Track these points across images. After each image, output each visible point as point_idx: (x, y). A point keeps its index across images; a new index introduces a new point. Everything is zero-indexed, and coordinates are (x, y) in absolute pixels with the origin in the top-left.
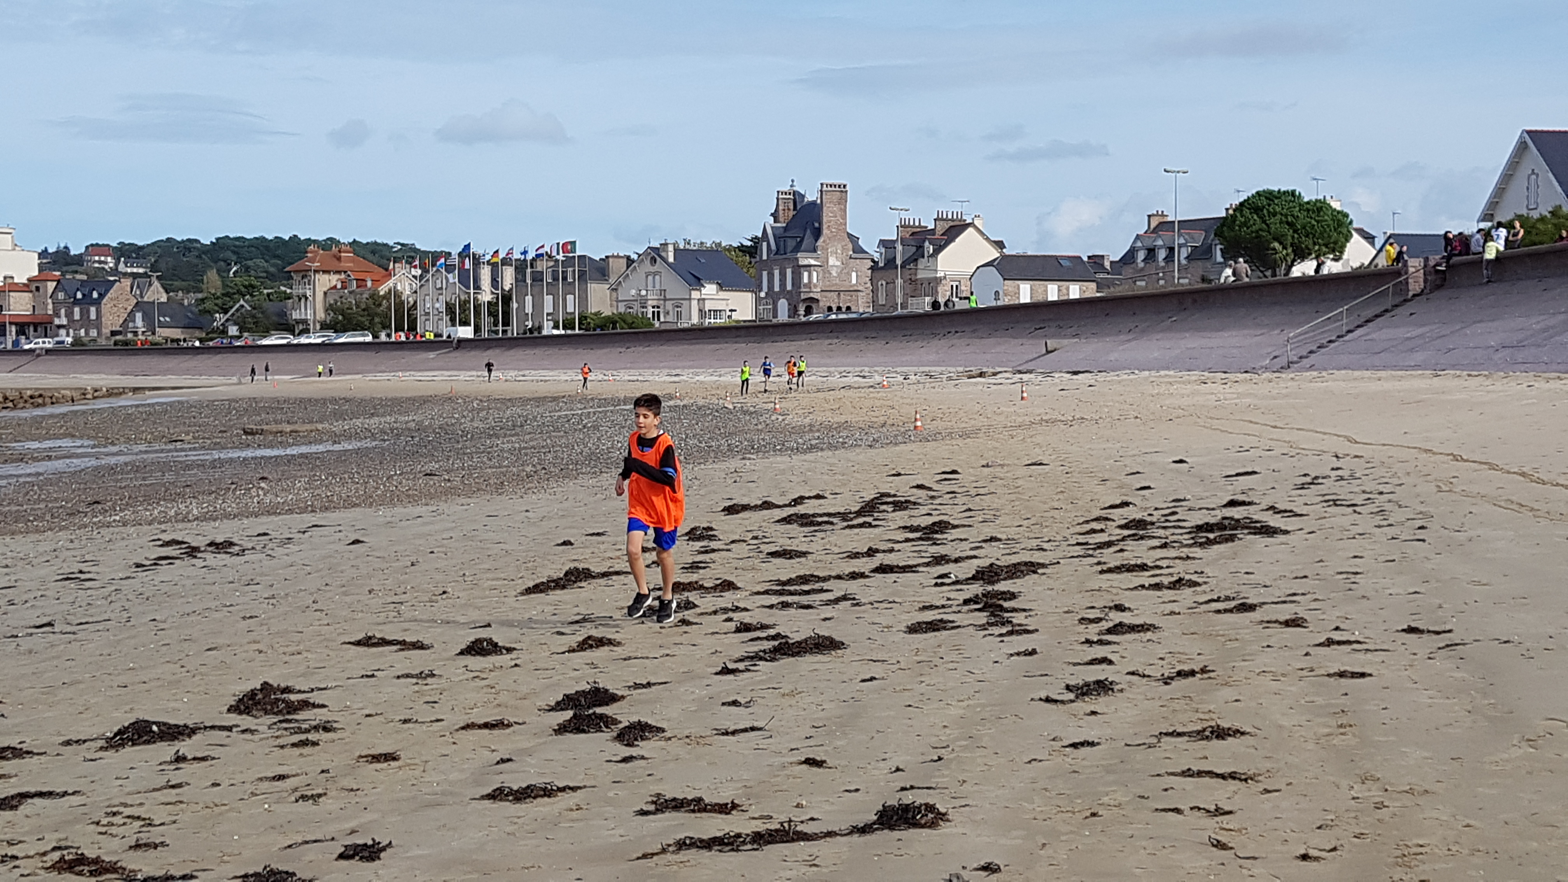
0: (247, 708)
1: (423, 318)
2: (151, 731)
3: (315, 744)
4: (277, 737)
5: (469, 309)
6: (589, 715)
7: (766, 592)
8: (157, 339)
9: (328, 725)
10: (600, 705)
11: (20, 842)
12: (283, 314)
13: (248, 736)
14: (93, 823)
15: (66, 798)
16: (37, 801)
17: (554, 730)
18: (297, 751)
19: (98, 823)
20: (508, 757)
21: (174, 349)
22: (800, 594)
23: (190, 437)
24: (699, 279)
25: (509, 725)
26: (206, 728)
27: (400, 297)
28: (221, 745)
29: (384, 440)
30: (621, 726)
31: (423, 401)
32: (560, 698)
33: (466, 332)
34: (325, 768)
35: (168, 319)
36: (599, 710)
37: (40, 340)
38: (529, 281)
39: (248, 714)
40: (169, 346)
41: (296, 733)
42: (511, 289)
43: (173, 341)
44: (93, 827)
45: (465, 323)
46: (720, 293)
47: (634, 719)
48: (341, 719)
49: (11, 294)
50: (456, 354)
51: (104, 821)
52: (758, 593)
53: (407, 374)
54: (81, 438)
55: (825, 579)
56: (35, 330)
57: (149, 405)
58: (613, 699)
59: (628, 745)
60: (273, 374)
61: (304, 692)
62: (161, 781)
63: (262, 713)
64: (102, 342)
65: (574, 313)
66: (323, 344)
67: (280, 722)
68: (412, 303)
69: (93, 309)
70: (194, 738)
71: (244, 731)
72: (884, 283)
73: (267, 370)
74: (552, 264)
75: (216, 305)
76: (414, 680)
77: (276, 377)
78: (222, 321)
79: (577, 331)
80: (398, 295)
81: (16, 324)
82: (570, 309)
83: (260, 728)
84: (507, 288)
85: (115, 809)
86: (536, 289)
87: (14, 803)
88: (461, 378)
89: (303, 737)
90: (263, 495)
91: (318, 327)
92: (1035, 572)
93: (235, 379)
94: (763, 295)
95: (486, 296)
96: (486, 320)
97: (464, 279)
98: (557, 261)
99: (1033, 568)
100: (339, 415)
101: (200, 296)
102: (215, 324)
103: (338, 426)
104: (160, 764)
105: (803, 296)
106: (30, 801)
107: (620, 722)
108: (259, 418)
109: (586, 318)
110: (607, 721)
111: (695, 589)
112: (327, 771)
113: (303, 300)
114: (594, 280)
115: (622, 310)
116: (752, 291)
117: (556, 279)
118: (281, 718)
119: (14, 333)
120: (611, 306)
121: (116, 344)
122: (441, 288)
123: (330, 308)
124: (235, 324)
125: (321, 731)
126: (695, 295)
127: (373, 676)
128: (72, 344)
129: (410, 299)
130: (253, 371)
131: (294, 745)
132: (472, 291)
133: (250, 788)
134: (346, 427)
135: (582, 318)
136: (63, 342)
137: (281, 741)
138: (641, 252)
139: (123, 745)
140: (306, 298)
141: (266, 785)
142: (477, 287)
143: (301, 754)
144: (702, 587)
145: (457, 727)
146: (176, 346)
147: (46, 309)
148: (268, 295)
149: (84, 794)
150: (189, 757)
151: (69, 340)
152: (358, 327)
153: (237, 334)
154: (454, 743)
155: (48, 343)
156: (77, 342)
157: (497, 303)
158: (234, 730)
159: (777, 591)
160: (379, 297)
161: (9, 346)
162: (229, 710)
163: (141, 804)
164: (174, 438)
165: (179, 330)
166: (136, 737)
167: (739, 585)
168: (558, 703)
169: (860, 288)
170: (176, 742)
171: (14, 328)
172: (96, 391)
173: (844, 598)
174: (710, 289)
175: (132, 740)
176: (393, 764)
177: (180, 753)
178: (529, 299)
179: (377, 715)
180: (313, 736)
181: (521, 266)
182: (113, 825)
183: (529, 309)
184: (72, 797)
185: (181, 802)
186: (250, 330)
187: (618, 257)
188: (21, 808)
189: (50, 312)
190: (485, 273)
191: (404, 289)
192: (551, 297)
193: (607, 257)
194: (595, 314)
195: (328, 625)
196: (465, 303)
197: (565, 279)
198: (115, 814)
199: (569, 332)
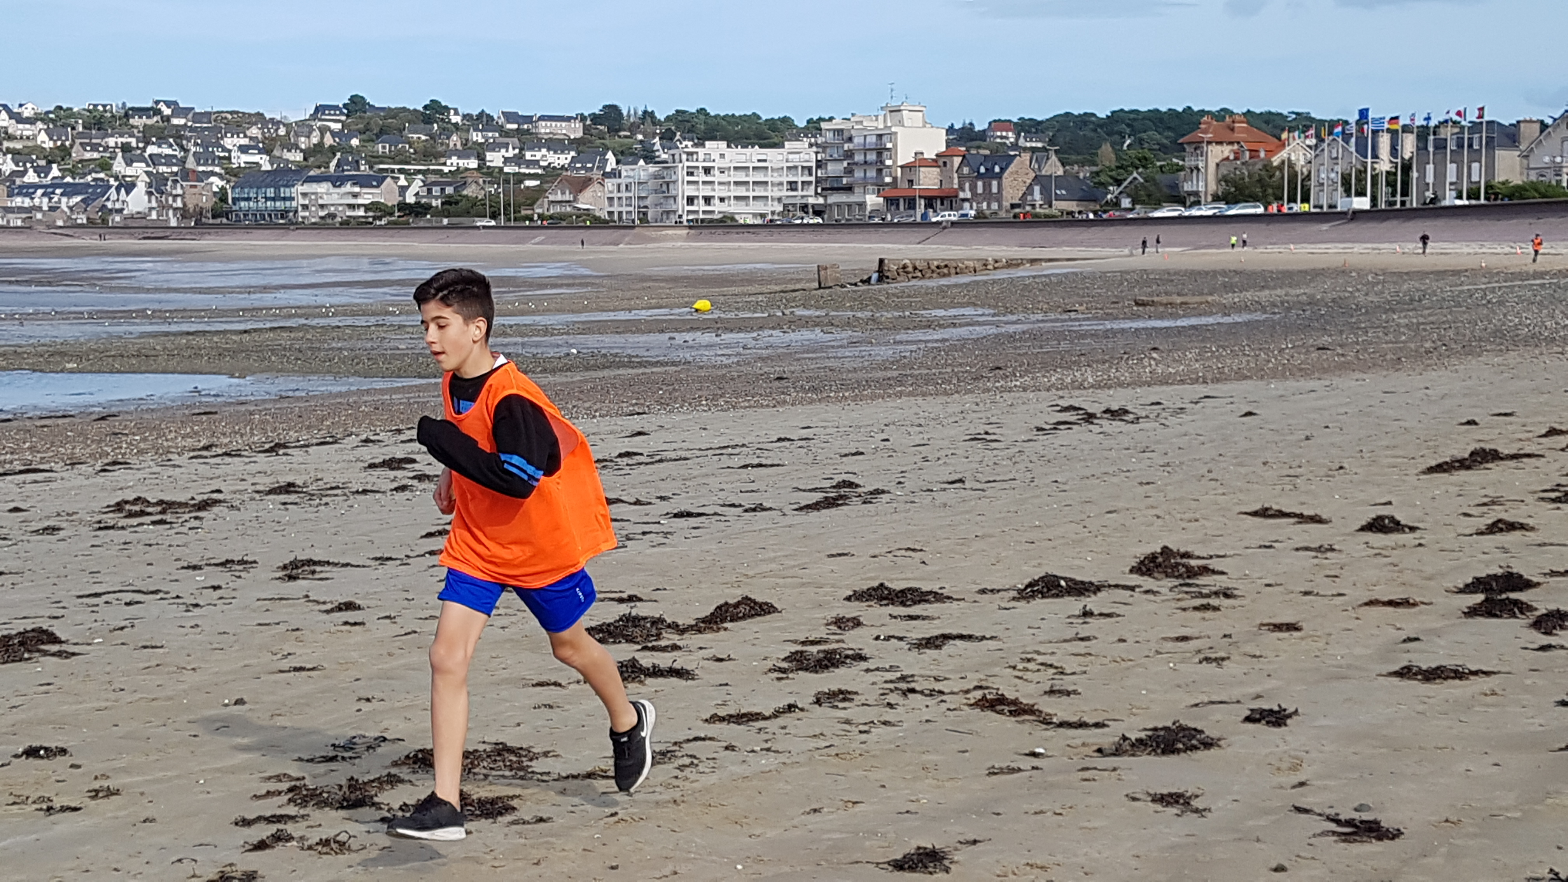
0: (1148, 570)
1: (1317, 189)
2: (1059, 585)
3: (1216, 609)
4: (1179, 600)
5: (1366, 179)
6: (1503, 600)
8: (1054, 211)
9: (1229, 592)
10: (1513, 590)
11: (946, 679)
12: (1175, 186)
13: (1151, 597)
14: (1010, 667)
15: (985, 642)
16: (958, 642)
17: (1464, 613)
18: (1198, 615)
19: (1014, 668)
20: (1415, 636)
21: (1069, 221)
23: (1083, 308)
25: (1415, 605)
26: (1110, 586)
27: (1294, 167)
28: (1125, 604)
29: (1274, 313)
30: (1538, 613)
31: (1315, 274)
32: (1470, 580)
33: (1362, 203)
34: (1227, 633)
35: (1064, 192)
36: (1513, 596)
37: (947, 213)
38: (1431, 149)
39: (1150, 575)
40: (1065, 218)
41: (1197, 597)
42: (1411, 158)
43: (1068, 213)
44: (1011, 670)
45: (1361, 193)
47: (1553, 607)
48: (1241, 587)
49: (922, 169)
50: (1352, 225)
51: (1020, 666)
53: (1298, 246)
54: (983, 306)
56: (942, 204)
57: (1045, 276)
58: (1528, 585)
59: (1545, 633)
60: (1164, 246)
61: (1203, 558)
62: (1070, 633)
63: (1163, 576)
64: (1003, 214)
65: (1479, 182)
66: (1214, 216)
67: (1181, 585)
68: (1305, 172)
69: (995, 183)
70: (1099, 594)
71: (1147, 592)
73: (1158, 242)
74: (1456, 130)
75: (1111, 177)
76: (1313, 554)
77: (1167, 249)
78: (1116, 193)
79: (1482, 201)
80: (1291, 165)
81: (925, 198)
82: (1475, 178)
83: (1163, 590)
84: (1407, 156)
85: (1029, 656)
86: (1439, 157)
87: (938, 643)
88: (1355, 250)
89: (1204, 601)
90: (1152, 365)
91: (1210, 199)
93: (1126, 251)
95: (1384, 165)
96: (1384, 190)
97: (1361, 149)
98: (1463, 127)
100: (1228, 288)
101: (1095, 169)
102: (1109, 196)
103: (1229, 298)
104: (1069, 617)
106: (952, 642)
107: (1536, 609)
108: (1150, 290)
109: (1492, 187)
110: (1524, 608)
112: (1230, 636)
113: (1195, 172)
114: (1502, 146)
115: (1533, 177)
117: (1460, 146)
118: (1182, 582)
119: (923, 207)
120: (1521, 174)
121: (1015, 216)
122: (1337, 158)
123: (1224, 179)
124: (1129, 196)
125: (1222, 598)
127: (1270, 547)
128: (975, 217)
129: (1305, 170)
130: (1144, 243)
131: (1196, 608)
132: (1369, 160)
133: (1154, 646)
134: (1236, 300)
135: (1488, 187)
136: (966, 215)
137: (1183, 604)
138: (1556, 116)
139: (1033, 597)
140: (1198, 170)
141: (1170, 645)
142: (1375, 156)
143: (1204, 619)
145: (1360, 603)
146: (1070, 218)
147: (952, 183)
148: (1161, 167)
149: (1000, 640)
150: (1096, 612)
151: (973, 213)
152: (1252, 198)
153: (1129, 206)
154: (1357, 618)
155: (952, 216)
156: (980, 214)
157: (1395, 174)
158: (1137, 590)
160: (1272, 167)
161: (919, 220)
162: (1131, 571)
163: (1053, 653)
164: (1068, 308)
165: (1075, 203)
166: (1045, 590)
168: (1467, 586)
170: (1082, 598)
171: (923, 202)
172: (996, 262)
175: (1041, 593)
176: (1296, 634)
177: (1088, 608)
178: (1430, 168)
179: (1277, 585)
180: (1214, 601)
181: (1423, 133)
182: (1028, 670)
183: (1430, 179)
184: (989, 642)
185: (1090, 654)
186: (1143, 203)
187: (1531, 121)
188: (945, 648)
189: (956, 186)
190: (1385, 141)
191: (1298, 160)
192: (1454, 165)
193: (1518, 122)
194: (1503, 183)
195: (1224, 494)
196: (1361, 173)
197: (1470, 146)
198: (1029, 660)
199: (1473, 202)
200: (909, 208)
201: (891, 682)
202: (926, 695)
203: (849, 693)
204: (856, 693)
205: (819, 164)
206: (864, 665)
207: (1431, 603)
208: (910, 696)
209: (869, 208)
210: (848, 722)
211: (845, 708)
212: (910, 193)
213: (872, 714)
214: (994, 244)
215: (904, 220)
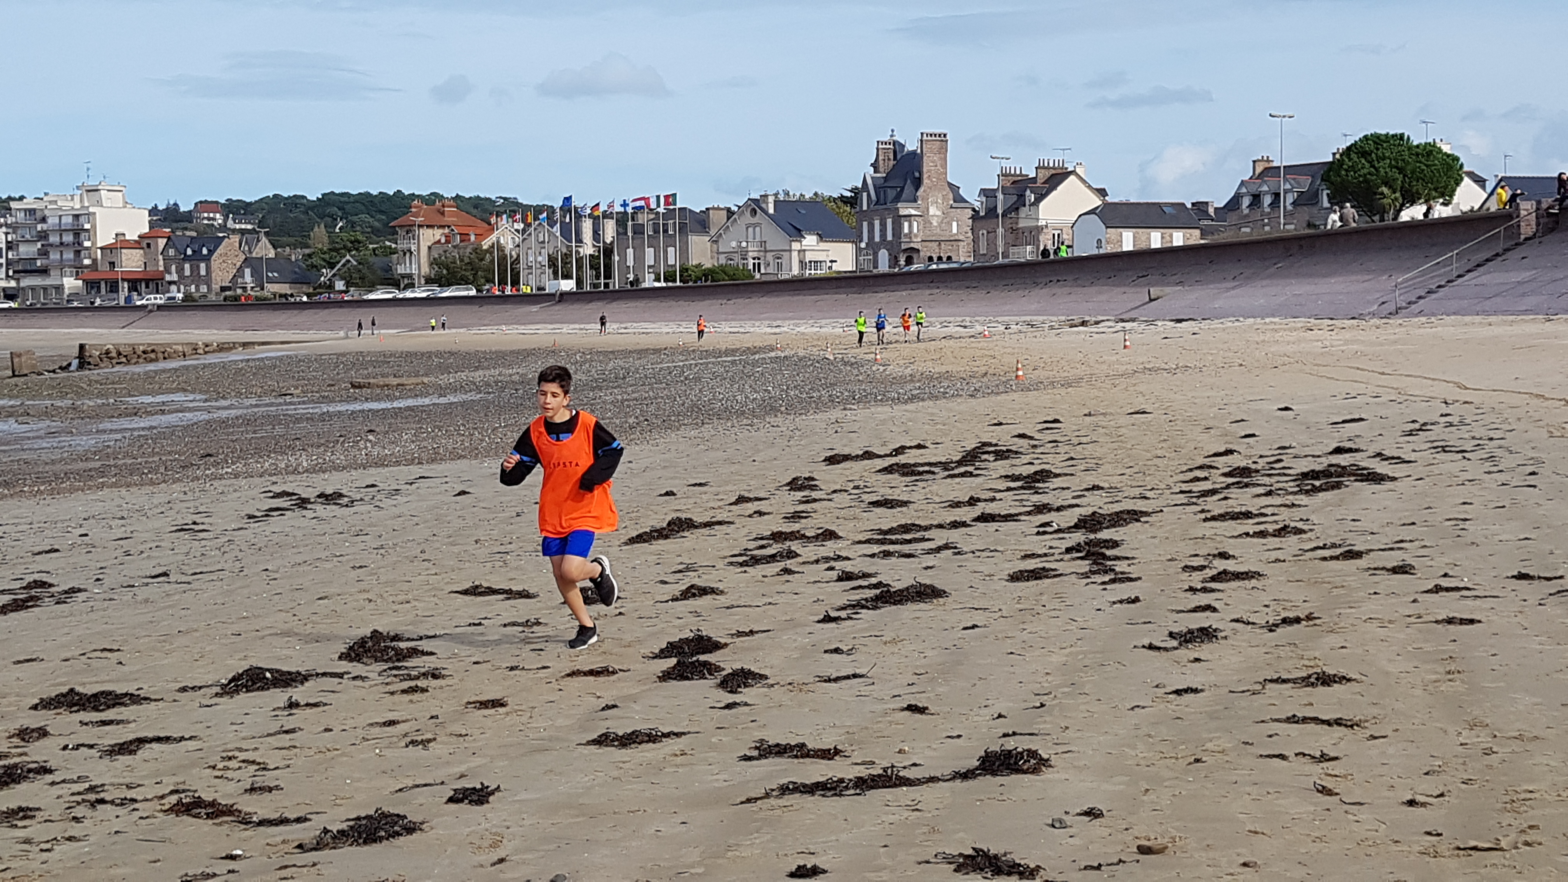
0: (357, 655)
1: (527, 271)
2: (265, 678)
3: (424, 690)
4: (387, 684)
5: (571, 262)
6: (693, 663)
7: (868, 541)
8: (266, 293)
9: (437, 672)
10: (703, 652)
11: (139, 785)
12: (389, 269)
13: (359, 683)
14: (209, 767)
15: (183, 743)
16: (154, 745)
17: (659, 677)
18: (406, 697)
19: (214, 767)
20: (613, 703)
21: (283, 304)
22: (901, 543)
23: (298, 391)
24: (799, 231)
25: (614, 672)
26: (317, 675)
27: (503, 251)
28: (333, 692)
29: (489, 393)
30: (724, 673)
31: (526, 355)
32: (664, 646)
33: (568, 285)
34: (434, 714)
35: (276, 275)
36: (702, 658)
37: (152, 296)
38: (630, 234)
39: (358, 661)
40: (277, 301)
41: (406, 680)
42: (612, 243)
43: (281, 296)
44: (209, 771)
45: (566, 276)
46: (821, 244)
47: (737, 666)
48: (449, 667)
49: (123, 251)
51: (220, 766)
52: (860, 542)
53: (510, 328)
54: (193, 392)
55: (927, 528)
56: (147, 287)
57: (258, 359)
58: (717, 646)
59: (731, 692)
60: (380, 328)
61: (413, 640)
62: (275, 727)
63: (372, 660)
64: (213, 297)
65: (675, 265)
66: (427, 299)
67: (390, 669)
68: (514, 255)
69: (203, 266)
70: (307, 684)
71: (354, 678)
72: (985, 232)
73: (373, 324)
74: (652, 216)
75: (324, 260)
76: (521, 629)
77: (382, 331)
78: (330, 275)
79: (678, 284)
80: (501, 248)
81: (128, 281)
82: (671, 262)
83: (370, 675)
84: (608, 241)
85: (230, 754)
86: (636, 242)
87: (133, 747)
88: (564, 330)
89: (412, 683)
90: (369, 448)
91: (423, 281)
92: (1138, 520)
93: (342, 334)
94: (863, 245)
95: (588, 249)
96: (588, 273)
97: (565, 232)
98: (658, 213)
99: (1136, 517)
100: (445, 369)
101: (307, 251)
102: (322, 279)
103: (445, 379)
104: (274, 710)
105: (904, 247)
106: (147, 746)
107: (724, 669)
108: (366, 372)
109: (687, 270)
110: (711, 669)
111: (797, 538)
112: (437, 717)
113: (408, 255)
114: (695, 232)
115: (723, 261)
116: (853, 242)
117: (657, 231)
118: (391, 665)
119: (126, 290)
120: (712, 258)
121: (225, 299)
122: (543, 242)
123: (433, 263)
124: (342, 279)
125: (430, 678)
126: (796, 246)
127: (480, 624)
128: (183, 300)
129: (513, 253)
130: (360, 326)
131: (404, 692)
132: (574, 244)
133: (360, 733)
134: (452, 381)
135: (684, 270)
136: (174, 298)
137: (391, 688)
138: (741, 205)
139: (237, 692)
140: (411, 253)
141: (377, 730)
142: (579, 240)
143: (411, 701)
144: (804, 536)
145: (563, 674)
146: (284, 300)
147: (157, 265)
148: (374, 250)
149: (200, 739)
150: (302, 703)
151: (180, 296)
152: (463, 281)
153: (344, 288)
154: (560, 690)
155: (160, 299)
156: (188, 297)
157: (599, 257)
158: (346, 676)
159: (879, 540)
160: (482, 251)
161: (122, 303)
162: (340, 658)
163: (256, 749)
164: (284, 391)
165: (287, 285)
166: (250, 683)
167: (840, 534)
168: (662, 651)
169: (961, 237)
170: (289, 689)
171: (126, 285)
172: (207, 346)
173: (946, 547)
174: (810, 240)
175: (246, 686)
176: (501, 710)
177: (293, 700)
178: (630, 251)
179: (485, 662)
180: (421, 683)
181: (622, 220)
182: (228, 769)
183: (630, 262)
184: (189, 743)
185: (295, 747)
186: (356, 285)
187: (718, 209)
188: (140, 752)
189: (161, 269)
190: (587, 226)
191: (507, 243)
192: (652, 249)
193: (707, 209)
194: (697, 266)
195: (436, 574)
196: (567, 256)
197: (665, 231)
198: (230, 758)
199: (670, 284)
200: (111, 291)
201: (79, 793)
202: (117, 805)
203: (31, 809)
204: (39, 809)
205: (10, 246)
206: (49, 778)
207: (629, 670)
208: (99, 807)
209: (67, 292)
210: (27, 841)
211: (25, 827)
212: (111, 276)
213: (56, 830)
214: (203, 328)
215: (107, 304)
